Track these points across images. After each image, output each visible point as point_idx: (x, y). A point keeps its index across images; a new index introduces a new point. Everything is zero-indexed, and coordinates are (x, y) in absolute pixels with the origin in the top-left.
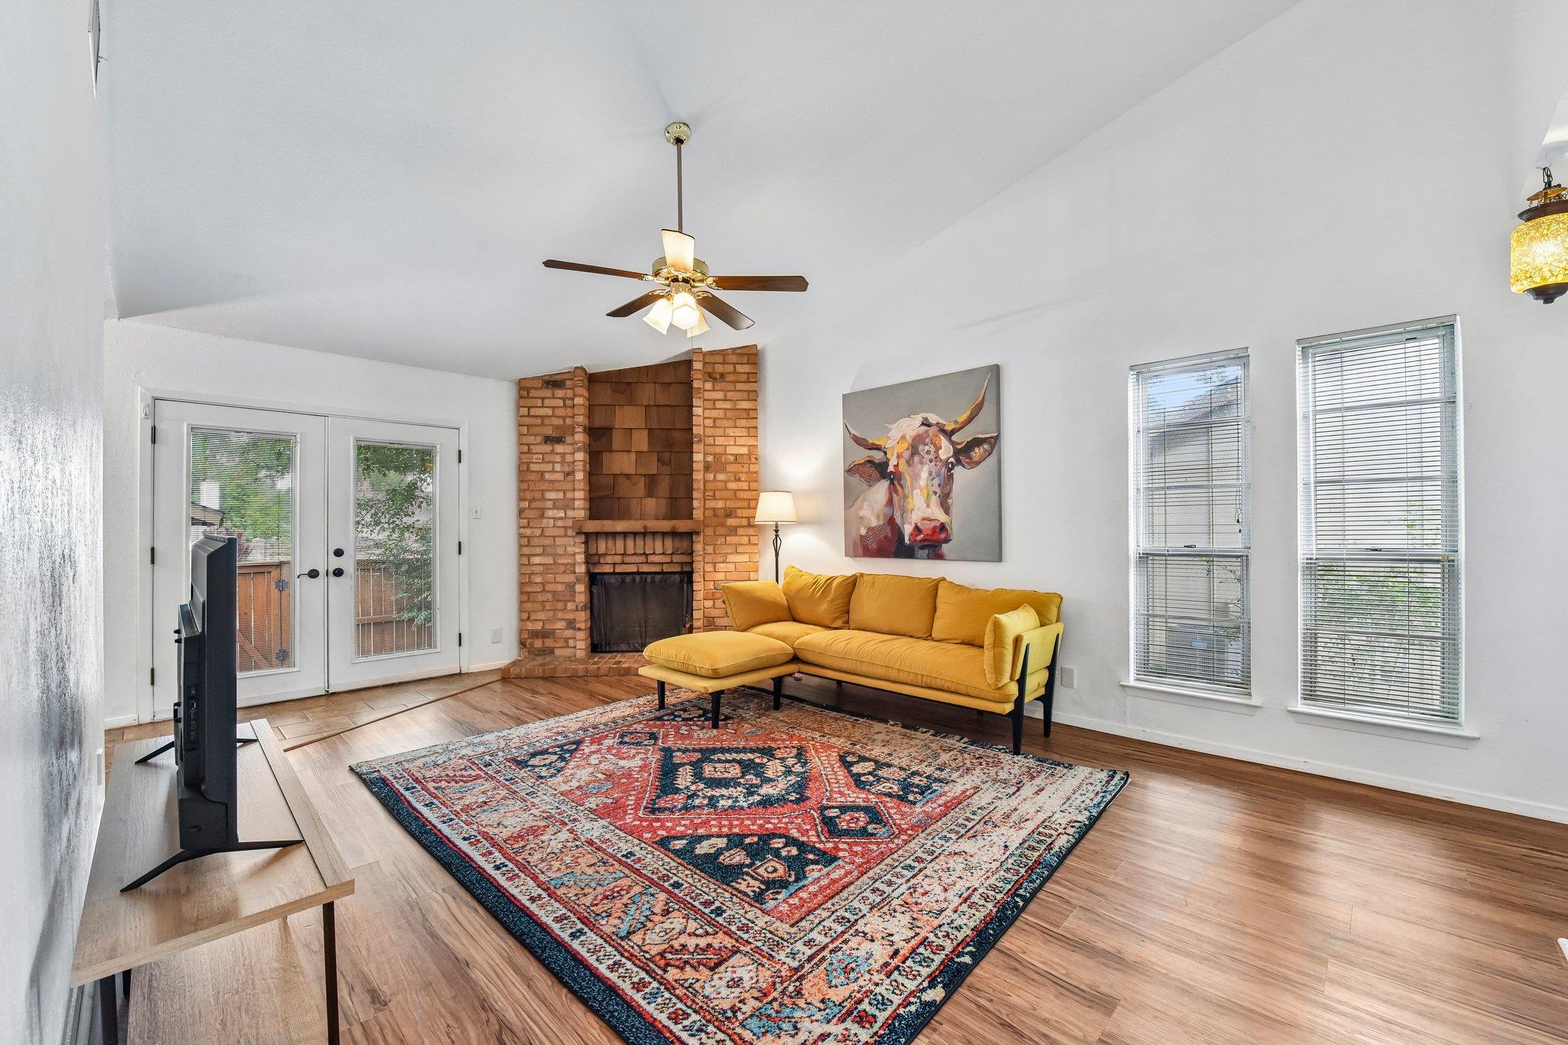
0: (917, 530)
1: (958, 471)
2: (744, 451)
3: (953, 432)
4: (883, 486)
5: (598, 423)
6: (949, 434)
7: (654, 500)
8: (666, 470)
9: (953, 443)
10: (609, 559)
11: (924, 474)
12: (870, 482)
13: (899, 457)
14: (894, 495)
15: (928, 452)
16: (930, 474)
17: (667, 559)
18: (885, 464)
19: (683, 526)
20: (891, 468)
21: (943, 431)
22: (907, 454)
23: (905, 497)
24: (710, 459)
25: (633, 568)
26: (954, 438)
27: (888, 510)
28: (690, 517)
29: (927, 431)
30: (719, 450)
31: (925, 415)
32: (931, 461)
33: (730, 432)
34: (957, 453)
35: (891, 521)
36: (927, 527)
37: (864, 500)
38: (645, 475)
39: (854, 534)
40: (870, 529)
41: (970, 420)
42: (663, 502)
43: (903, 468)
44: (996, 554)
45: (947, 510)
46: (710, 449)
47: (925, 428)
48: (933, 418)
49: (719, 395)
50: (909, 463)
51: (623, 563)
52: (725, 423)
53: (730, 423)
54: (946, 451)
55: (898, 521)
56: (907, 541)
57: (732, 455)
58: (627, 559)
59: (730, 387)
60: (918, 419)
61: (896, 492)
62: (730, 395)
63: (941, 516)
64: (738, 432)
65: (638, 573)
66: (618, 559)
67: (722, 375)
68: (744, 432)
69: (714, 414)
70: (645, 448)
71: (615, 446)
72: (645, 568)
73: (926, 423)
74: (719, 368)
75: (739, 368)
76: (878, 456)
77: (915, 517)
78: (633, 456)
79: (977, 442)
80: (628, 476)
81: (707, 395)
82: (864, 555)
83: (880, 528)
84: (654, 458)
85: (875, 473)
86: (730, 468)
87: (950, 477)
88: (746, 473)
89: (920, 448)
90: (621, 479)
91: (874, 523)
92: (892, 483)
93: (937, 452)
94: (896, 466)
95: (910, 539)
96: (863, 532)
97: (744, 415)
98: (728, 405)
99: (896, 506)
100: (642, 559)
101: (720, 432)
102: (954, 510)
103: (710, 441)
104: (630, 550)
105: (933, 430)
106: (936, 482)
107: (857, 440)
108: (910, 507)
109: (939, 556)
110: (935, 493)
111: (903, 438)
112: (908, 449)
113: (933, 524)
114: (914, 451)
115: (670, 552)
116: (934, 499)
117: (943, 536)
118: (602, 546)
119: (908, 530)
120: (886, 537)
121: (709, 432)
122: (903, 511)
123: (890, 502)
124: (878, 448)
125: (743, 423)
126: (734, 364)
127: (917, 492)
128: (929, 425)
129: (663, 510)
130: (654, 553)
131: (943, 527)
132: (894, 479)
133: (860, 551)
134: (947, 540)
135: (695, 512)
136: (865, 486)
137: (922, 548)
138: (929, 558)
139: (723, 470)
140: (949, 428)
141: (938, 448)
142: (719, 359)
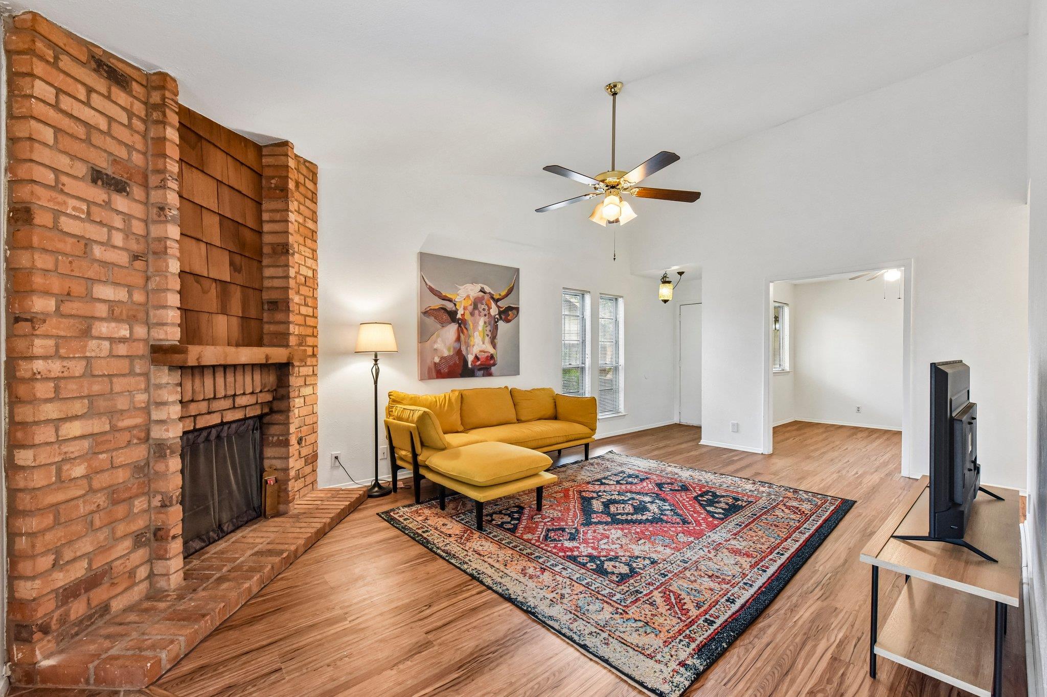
0: (477, 358)
1: (501, 324)
2: (310, 274)
3: (498, 300)
4: (452, 328)
6: (496, 301)
7: (226, 318)
8: (240, 279)
9: (498, 307)
10: (193, 408)
11: (481, 323)
12: (443, 324)
13: (465, 308)
14: (461, 335)
15: (484, 310)
16: (485, 323)
17: (254, 399)
18: (456, 312)
19: (278, 354)
20: (459, 316)
21: (492, 298)
22: (470, 308)
23: (469, 336)
25: (216, 420)
26: (499, 303)
27: (457, 345)
28: (287, 346)
29: (483, 297)
31: (483, 286)
32: (485, 315)
33: (304, 250)
34: (500, 313)
35: (459, 352)
36: (482, 356)
37: (438, 336)
38: (216, 281)
39: (429, 362)
40: (442, 358)
41: (507, 295)
42: (235, 321)
43: (468, 317)
44: (516, 372)
45: (494, 347)
47: (482, 294)
48: (487, 289)
50: (472, 314)
51: (211, 412)
53: (304, 240)
54: (494, 311)
55: (464, 353)
56: (470, 366)
57: (303, 276)
58: (216, 406)
59: (304, 199)
60: (478, 287)
61: (463, 332)
62: (301, 208)
63: (491, 350)
64: (306, 252)
65: (222, 424)
67: (297, 183)
68: (310, 254)
70: (217, 241)
72: (231, 416)
73: (482, 291)
75: (307, 182)
76: (450, 306)
77: (476, 350)
78: (204, 248)
79: (510, 308)
80: (199, 278)
82: (437, 377)
83: (450, 357)
84: (226, 258)
85: (445, 317)
86: (305, 290)
87: (496, 328)
88: (311, 298)
89: (479, 306)
91: (446, 353)
92: (460, 326)
93: (489, 310)
94: (463, 315)
95: (472, 364)
96: (437, 360)
97: (310, 235)
98: (300, 219)
99: (463, 343)
100: (227, 403)
102: (499, 345)
104: (221, 393)
105: (487, 297)
106: (489, 328)
107: (432, 290)
108: (472, 343)
109: (490, 375)
110: (488, 335)
111: (468, 296)
112: (471, 305)
113: (486, 355)
114: (475, 307)
115: (258, 390)
116: (487, 339)
117: (492, 362)
119: (470, 358)
120: (455, 364)
122: (468, 345)
123: (458, 339)
124: (450, 300)
125: (309, 243)
126: (305, 176)
127: (476, 334)
128: (485, 293)
129: (236, 333)
130: (244, 394)
131: (492, 357)
132: (462, 324)
133: (434, 374)
134: (494, 365)
135: (290, 338)
136: (439, 326)
137: (480, 370)
138: (483, 376)
140: (496, 297)
141: (489, 308)
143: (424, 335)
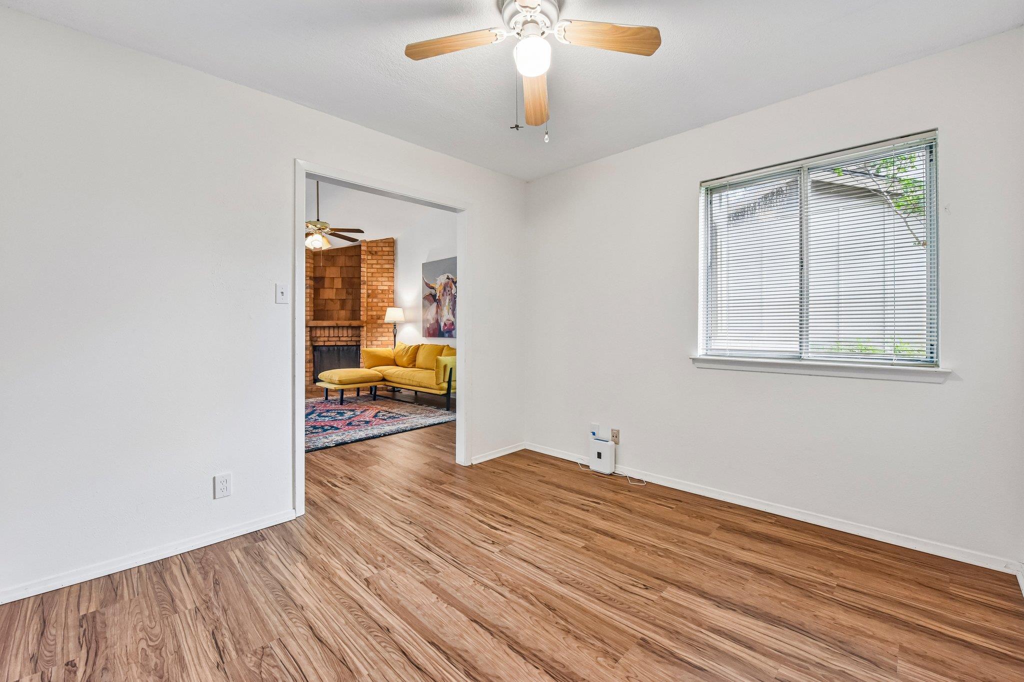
0: (445, 324)
2: (386, 288)
4: (435, 304)
5: (318, 275)
7: (344, 311)
8: (351, 297)
9: (456, 286)
10: (322, 339)
11: (447, 301)
12: (431, 303)
13: (440, 292)
14: (438, 309)
15: (449, 290)
16: (449, 300)
17: (350, 339)
18: (436, 295)
19: (355, 323)
20: (437, 298)
21: (454, 281)
22: (442, 291)
23: (442, 310)
24: (370, 292)
25: (333, 344)
26: (457, 284)
27: (436, 316)
30: (374, 288)
31: (448, 274)
32: (450, 294)
33: (380, 279)
36: (448, 323)
37: (429, 312)
38: (340, 299)
39: (425, 327)
40: (430, 325)
43: (441, 297)
45: (454, 316)
46: (371, 287)
47: (448, 280)
48: (451, 275)
49: (375, 262)
50: (443, 295)
51: (328, 341)
52: (377, 275)
53: (380, 275)
54: (454, 290)
55: (439, 321)
56: (442, 330)
57: (380, 290)
58: (330, 339)
59: (379, 258)
60: (446, 275)
61: (439, 307)
62: (379, 261)
63: (452, 319)
64: (383, 279)
65: (335, 346)
66: (326, 339)
67: (376, 252)
68: (386, 279)
69: (372, 270)
70: (340, 287)
71: (326, 286)
72: (339, 343)
73: (448, 278)
74: (375, 249)
75: (384, 249)
76: (433, 291)
77: (444, 319)
78: (335, 290)
80: (332, 300)
81: (369, 262)
82: (429, 336)
83: (434, 324)
84: (345, 291)
85: (431, 298)
86: (380, 296)
87: (455, 302)
88: (387, 298)
89: (446, 288)
90: (329, 301)
91: (432, 322)
92: (438, 304)
93: (451, 290)
94: (439, 296)
96: (428, 326)
97: (386, 271)
98: (378, 266)
99: (439, 314)
100: (337, 339)
101: (375, 279)
103: (370, 283)
104: (332, 335)
105: (450, 281)
106: (451, 304)
107: (427, 285)
108: (443, 315)
109: (451, 336)
110: (450, 309)
111: (441, 284)
112: (443, 289)
113: (450, 322)
114: (445, 290)
115: (351, 336)
116: (450, 311)
117: (453, 327)
118: (318, 333)
119: (442, 325)
120: (435, 328)
121: (370, 279)
122: (441, 316)
123: (437, 313)
124: (433, 288)
125: (386, 275)
126: (382, 247)
127: (445, 308)
129: (348, 316)
130: (343, 336)
131: (453, 323)
132: (438, 302)
133: (427, 334)
134: (454, 329)
135: (361, 317)
137: (447, 332)
138: (448, 337)
139: (376, 297)
142: (374, 245)
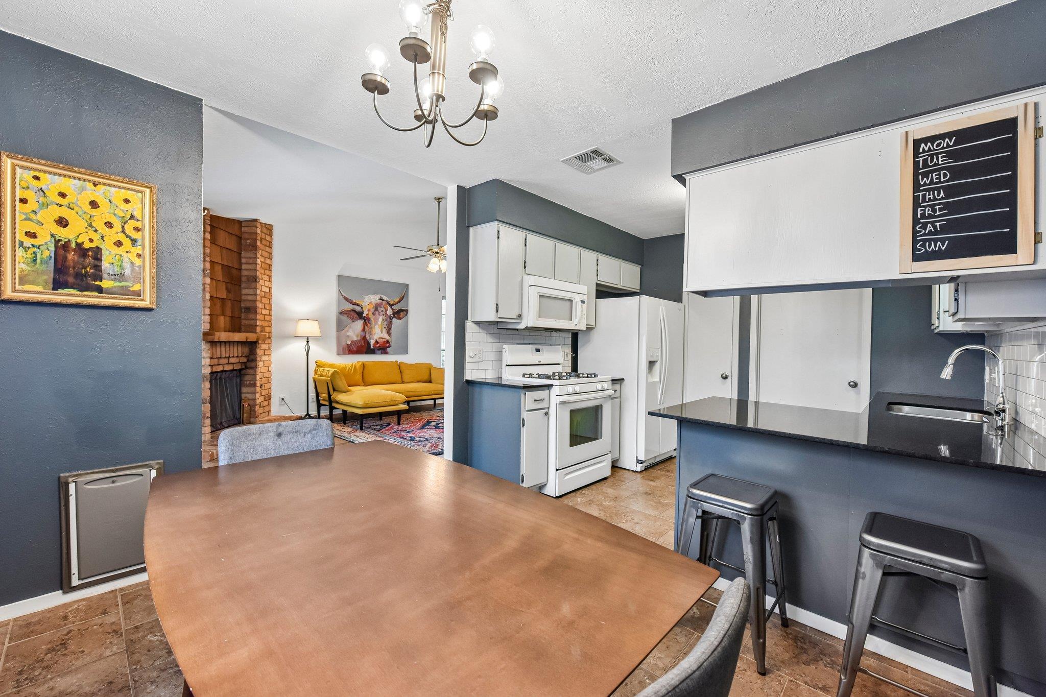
0: (377, 342)
1: (394, 320)
2: (268, 290)
3: (393, 305)
4: (359, 324)
6: (391, 306)
7: (223, 317)
8: (230, 296)
9: (392, 309)
11: (380, 320)
12: (353, 320)
13: (369, 310)
14: (366, 327)
15: (382, 311)
16: (383, 319)
17: (237, 361)
18: (362, 313)
19: (252, 337)
20: (364, 315)
21: (388, 303)
22: (373, 310)
23: (372, 328)
25: (221, 368)
26: (393, 307)
27: (363, 334)
28: (255, 332)
29: (382, 302)
31: (381, 296)
32: (383, 315)
34: (394, 313)
35: (364, 338)
36: (381, 341)
37: (350, 328)
38: (220, 299)
39: (343, 343)
40: (352, 342)
41: (399, 302)
42: (228, 319)
43: (370, 316)
44: (405, 351)
45: (389, 335)
47: (381, 301)
48: (385, 298)
50: (374, 314)
51: (218, 364)
54: (390, 312)
55: (368, 338)
56: (372, 347)
60: (378, 297)
61: (367, 325)
63: (387, 337)
66: (216, 361)
68: (268, 279)
70: (220, 279)
72: (227, 368)
76: (358, 309)
77: (376, 337)
78: (215, 283)
79: (401, 310)
82: (349, 354)
83: (358, 341)
84: (225, 286)
85: (355, 315)
87: (391, 323)
89: (379, 309)
91: (355, 339)
92: (365, 321)
93: (386, 311)
94: (367, 314)
95: (373, 346)
96: (349, 343)
97: (268, 267)
99: (367, 332)
102: (392, 335)
104: (223, 355)
105: (384, 303)
106: (386, 323)
107: (346, 298)
108: (373, 332)
109: (386, 353)
110: (385, 328)
111: (371, 303)
112: (373, 308)
113: (384, 340)
114: (376, 309)
115: (240, 355)
116: (384, 330)
117: (388, 345)
119: (372, 342)
120: (361, 345)
122: (370, 334)
123: (364, 330)
124: (358, 305)
125: (268, 272)
127: (377, 327)
128: (383, 300)
131: (388, 342)
132: (367, 320)
133: (347, 352)
134: (389, 347)
135: (257, 328)
136: (351, 322)
137: (378, 350)
138: (382, 353)
140: (391, 303)
141: (386, 310)
143: (340, 327)
